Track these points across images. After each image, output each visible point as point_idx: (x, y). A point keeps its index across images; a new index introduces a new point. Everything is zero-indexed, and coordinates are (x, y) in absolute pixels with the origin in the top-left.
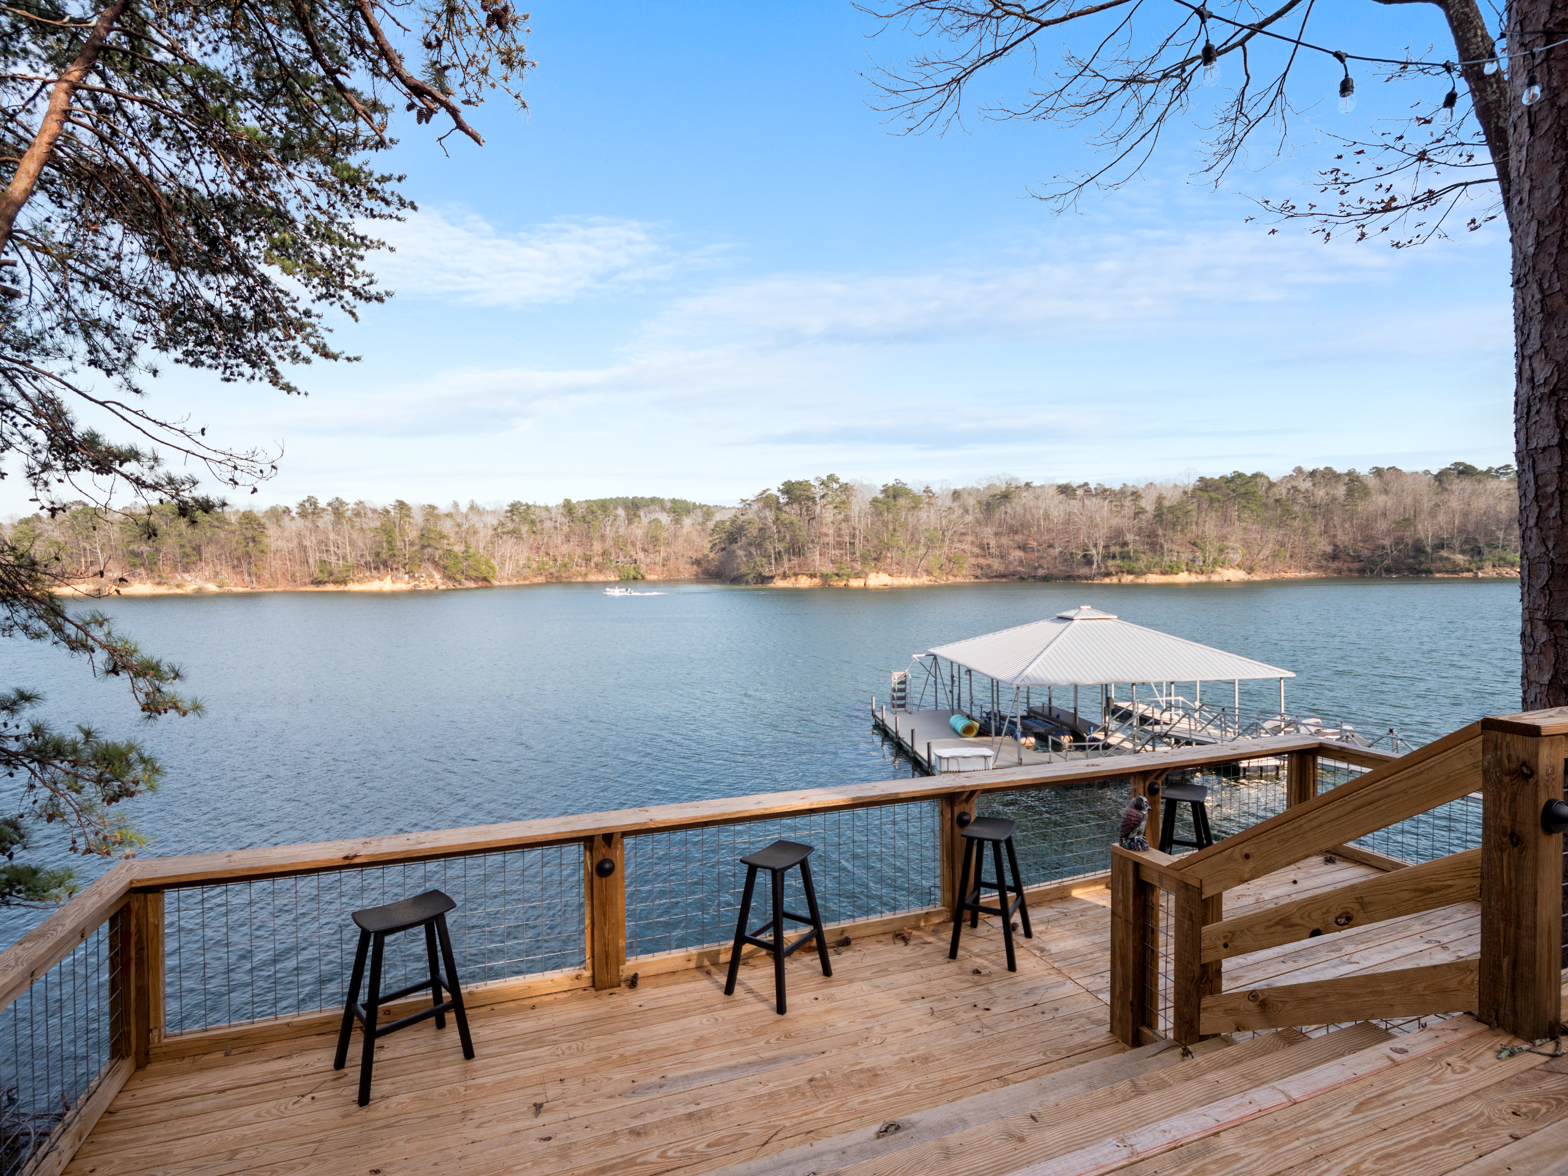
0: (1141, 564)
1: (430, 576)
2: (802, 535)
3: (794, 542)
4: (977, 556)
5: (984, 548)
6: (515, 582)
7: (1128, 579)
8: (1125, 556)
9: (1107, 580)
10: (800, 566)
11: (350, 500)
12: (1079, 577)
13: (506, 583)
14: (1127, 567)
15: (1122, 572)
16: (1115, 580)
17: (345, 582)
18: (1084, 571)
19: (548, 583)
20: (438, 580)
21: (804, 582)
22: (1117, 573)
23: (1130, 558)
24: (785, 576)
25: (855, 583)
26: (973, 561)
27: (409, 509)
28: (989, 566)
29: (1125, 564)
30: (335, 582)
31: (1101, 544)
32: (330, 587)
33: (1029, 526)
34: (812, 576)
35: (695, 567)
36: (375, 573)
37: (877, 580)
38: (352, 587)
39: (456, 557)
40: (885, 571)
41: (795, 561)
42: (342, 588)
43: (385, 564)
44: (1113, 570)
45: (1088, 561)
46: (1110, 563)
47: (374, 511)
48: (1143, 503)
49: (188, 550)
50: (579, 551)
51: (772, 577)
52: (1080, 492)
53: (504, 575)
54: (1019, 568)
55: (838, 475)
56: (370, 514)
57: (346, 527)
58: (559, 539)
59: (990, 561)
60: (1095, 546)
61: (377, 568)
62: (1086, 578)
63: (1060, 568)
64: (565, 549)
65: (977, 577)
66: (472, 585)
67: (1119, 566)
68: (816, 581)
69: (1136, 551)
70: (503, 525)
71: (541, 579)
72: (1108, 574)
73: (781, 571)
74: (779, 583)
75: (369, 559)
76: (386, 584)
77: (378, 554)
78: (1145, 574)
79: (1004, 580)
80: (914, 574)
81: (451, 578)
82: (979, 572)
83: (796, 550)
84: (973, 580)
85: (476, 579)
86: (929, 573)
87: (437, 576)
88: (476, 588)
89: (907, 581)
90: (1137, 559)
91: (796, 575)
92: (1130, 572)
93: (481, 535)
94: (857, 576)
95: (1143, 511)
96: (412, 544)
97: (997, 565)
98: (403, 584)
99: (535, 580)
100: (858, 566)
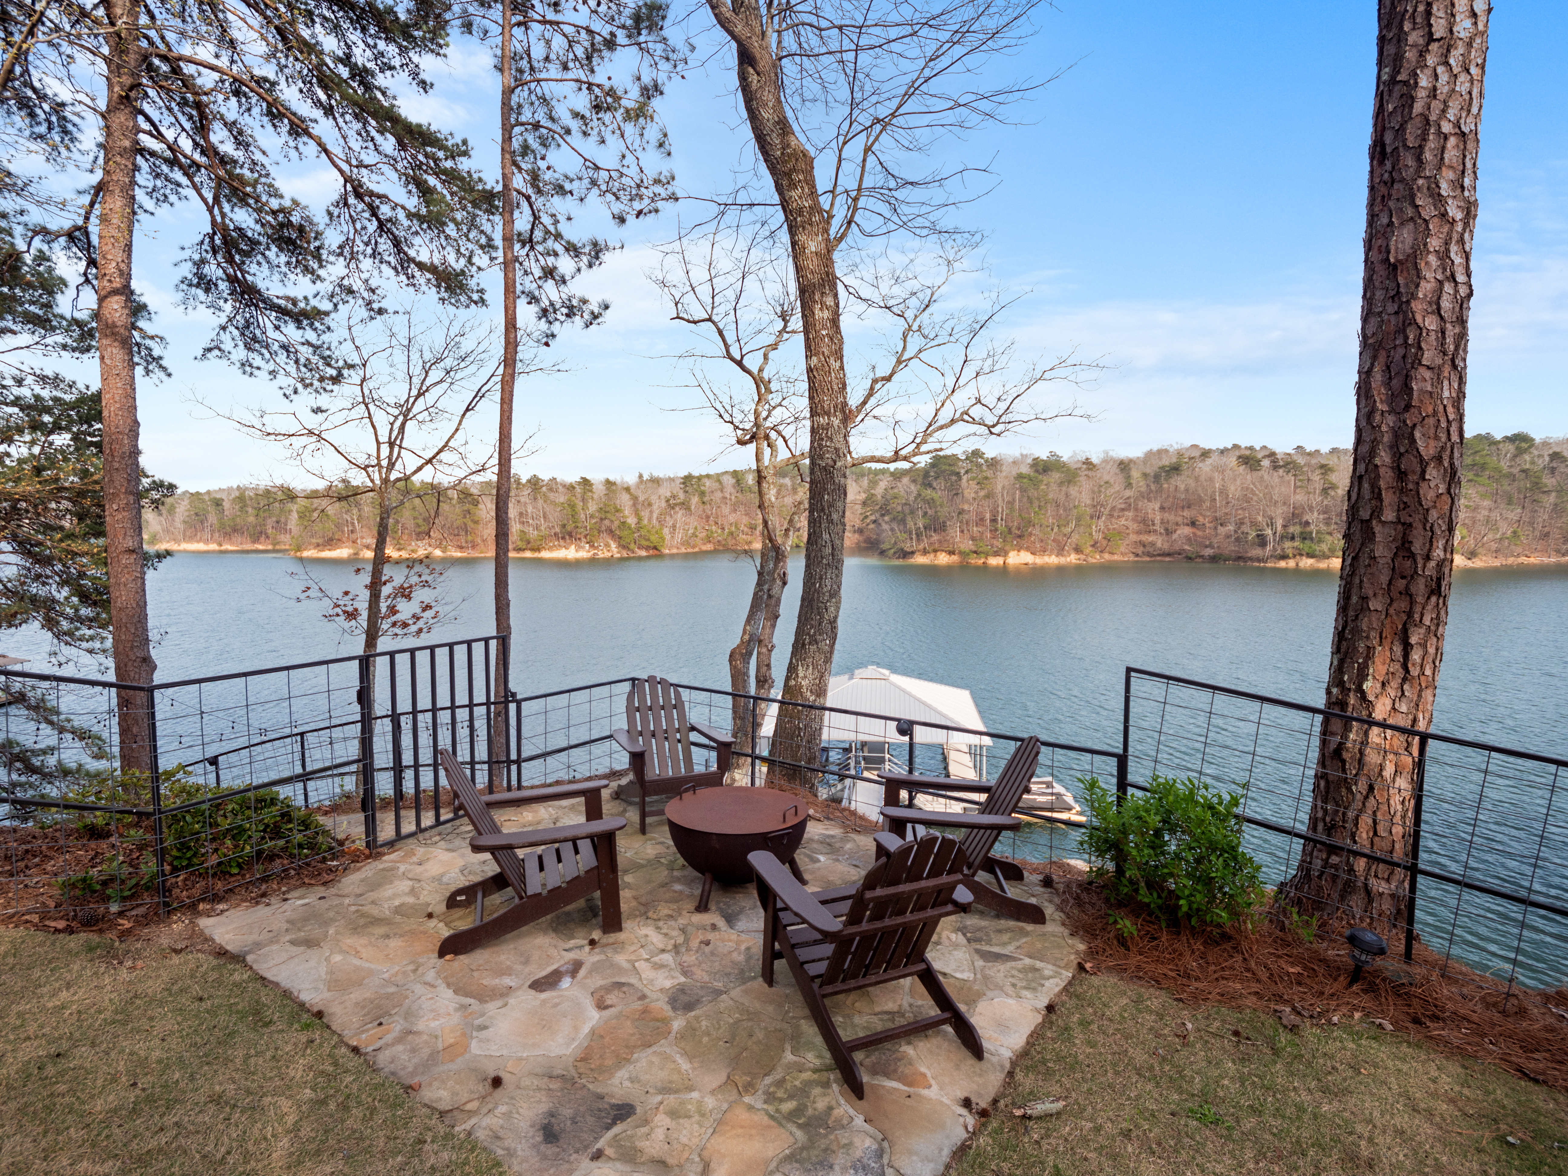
0: (1324, 547)
1: (607, 545)
2: (943, 512)
3: (935, 519)
4: (1139, 533)
5: (1146, 525)
6: (683, 550)
7: (1307, 563)
8: (1305, 537)
9: (1282, 564)
10: (940, 542)
11: (545, 476)
12: (1251, 559)
13: (675, 551)
14: (1306, 550)
15: (1301, 555)
16: (1291, 563)
17: (538, 550)
18: (1257, 552)
19: (715, 551)
20: (614, 550)
21: (943, 559)
22: (1294, 556)
23: (1312, 539)
24: (925, 552)
25: (994, 561)
26: (1133, 537)
27: (591, 485)
28: (1153, 544)
29: (1306, 546)
30: (533, 550)
31: (1279, 523)
32: (528, 554)
33: (1201, 501)
34: (952, 553)
35: (857, 536)
36: (562, 543)
37: (1018, 558)
38: (545, 554)
39: (630, 528)
40: (1028, 549)
41: (935, 537)
42: (536, 555)
43: (570, 535)
44: (1290, 552)
45: (1262, 541)
46: (1288, 544)
47: (564, 486)
48: (1333, 478)
49: (420, 521)
50: (745, 520)
51: (913, 553)
52: (1266, 463)
53: (672, 544)
54: (1187, 547)
55: (983, 450)
56: (561, 489)
57: (540, 502)
58: (726, 510)
59: (1151, 538)
60: (1272, 524)
61: (563, 538)
62: (1259, 560)
63: (1230, 548)
64: (732, 518)
65: (1137, 555)
66: (643, 553)
67: (1297, 548)
68: (955, 558)
69: (1318, 532)
70: (674, 497)
71: (709, 547)
72: (1284, 557)
73: (921, 547)
74: (920, 560)
75: (558, 530)
76: (570, 553)
77: (564, 526)
78: (1328, 557)
79: (1167, 559)
80: (1060, 552)
81: (625, 547)
82: (1140, 550)
83: (937, 526)
84: (1132, 558)
85: (647, 548)
86: (1078, 550)
87: (613, 546)
88: (648, 557)
89: (1052, 560)
90: (1320, 541)
91: (935, 551)
92: (1310, 555)
93: (655, 507)
94: (996, 554)
95: (1333, 487)
96: (592, 517)
97: (1160, 542)
98: (584, 553)
99: (704, 548)
100: (998, 543)
